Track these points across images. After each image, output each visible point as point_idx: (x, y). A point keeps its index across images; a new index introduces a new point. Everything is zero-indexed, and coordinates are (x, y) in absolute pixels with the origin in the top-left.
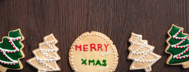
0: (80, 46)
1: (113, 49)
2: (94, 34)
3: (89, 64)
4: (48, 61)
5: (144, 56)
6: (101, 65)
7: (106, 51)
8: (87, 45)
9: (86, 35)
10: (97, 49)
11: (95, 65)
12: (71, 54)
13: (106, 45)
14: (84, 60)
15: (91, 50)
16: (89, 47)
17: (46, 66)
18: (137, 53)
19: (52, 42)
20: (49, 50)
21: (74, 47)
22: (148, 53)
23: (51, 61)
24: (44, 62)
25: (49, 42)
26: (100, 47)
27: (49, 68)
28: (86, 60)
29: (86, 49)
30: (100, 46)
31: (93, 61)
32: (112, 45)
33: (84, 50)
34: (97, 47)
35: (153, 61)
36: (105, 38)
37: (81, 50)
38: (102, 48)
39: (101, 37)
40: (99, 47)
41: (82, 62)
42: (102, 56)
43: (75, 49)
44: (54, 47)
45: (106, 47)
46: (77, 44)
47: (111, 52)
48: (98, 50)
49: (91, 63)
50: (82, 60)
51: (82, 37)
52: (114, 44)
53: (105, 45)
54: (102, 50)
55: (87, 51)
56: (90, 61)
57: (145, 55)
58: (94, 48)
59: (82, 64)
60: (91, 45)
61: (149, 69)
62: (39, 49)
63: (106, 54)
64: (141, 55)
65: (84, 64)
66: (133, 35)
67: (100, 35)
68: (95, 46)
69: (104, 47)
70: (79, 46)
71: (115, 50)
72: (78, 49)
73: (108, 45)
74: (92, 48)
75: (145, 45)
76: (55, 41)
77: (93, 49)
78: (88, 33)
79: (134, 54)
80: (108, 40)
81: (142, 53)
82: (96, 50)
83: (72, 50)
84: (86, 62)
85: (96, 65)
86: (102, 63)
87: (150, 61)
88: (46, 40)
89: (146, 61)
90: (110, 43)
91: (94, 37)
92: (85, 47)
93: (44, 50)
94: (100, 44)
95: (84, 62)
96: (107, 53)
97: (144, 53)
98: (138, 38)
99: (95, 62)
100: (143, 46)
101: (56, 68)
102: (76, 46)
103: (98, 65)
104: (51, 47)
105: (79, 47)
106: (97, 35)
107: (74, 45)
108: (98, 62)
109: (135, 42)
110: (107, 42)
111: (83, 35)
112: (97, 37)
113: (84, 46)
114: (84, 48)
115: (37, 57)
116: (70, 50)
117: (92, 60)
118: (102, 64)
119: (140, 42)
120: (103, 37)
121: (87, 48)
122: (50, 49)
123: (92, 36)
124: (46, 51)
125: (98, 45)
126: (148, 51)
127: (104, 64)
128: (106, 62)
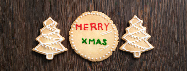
0: (81, 26)
1: (113, 28)
2: (94, 13)
3: (90, 44)
4: (53, 44)
5: (137, 41)
6: (101, 44)
7: (107, 30)
8: (87, 25)
9: (86, 14)
12: (71, 33)
13: (107, 25)
14: (84, 39)
15: (92, 30)
16: (89, 26)
17: (53, 49)
18: (132, 36)
19: (52, 25)
20: (51, 33)
21: (74, 26)
22: (143, 40)
23: (56, 43)
24: (50, 45)
25: (50, 26)
26: (101, 27)
27: (56, 50)
28: (86, 40)
29: (86, 29)
30: (100, 25)
31: (94, 40)
32: (113, 25)
33: (85, 30)
34: (97, 26)
35: (145, 49)
36: (106, 18)
37: (81, 29)
38: (102, 27)
39: (101, 16)
40: (99, 27)
41: (82, 41)
42: (102, 35)
43: (76, 28)
44: (55, 29)
45: (107, 26)
46: (77, 23)
47: (111, 31)
48: (99, 29)
49: (91, 42)
50: (83, 39)
51: (83, 16)
52: (114, 23)
53: (105, 24)
54: (102, 29)
55: (88, 30)
56: (90, 41)
57: (140, 41)
58: (95, 27)
59: (83, 43)
60: (91, 24)
61: (138, 55)
62: (41, 35)
63: (106, 33)
64: (136, 39)
65: (84, 43)
66: (135, 18)
67: (100, 15)
68: (95, 25)
69: (104, 27)
70: (79, 25)
71: (115, 30)
72: (79, 28)
74: (92, 27)
75: (143, 31)
76: (55, 23)
77: (93, 29)
78: (89, 13)
79: (130, 35)
80: (108, 20)
81: (137, 37)
82: (96, 29)
83: (73, 29)
84: (86, 41)
85: (96, 44)
86: (102, 42)
87: (142, 48)
88: (45, 24)
89: (138, 46)
90: (110, 22)
91: (94, 16)
92: (86, 26)
93: (46, 34)
94: (100, 24)
95: (84, 41)
96: (108, 32)
97: (138, 38)
98: (139, 22)
99: (96, 42)
100: (141, 32)
101: (63, 49)
102: (77, 25)
103: (98, 44)
104: (53, 30)
105: (79, 27)
106: (97, 14)
107: (74, 24)
108: (99, 41)
109: (134, 25)
110: (107, 21)
111: (83, 14)
112: (98, 16)
113: (84, 25)
114: (85, 28)
115: (41, 43)
116: (70, 29)
117: (92, 39)
119: (140, 26)
120: (103, 16)
121: (88, 27)
122: (52, 31)
123: (93, 15)
124: (49, 35)
125: (99, 24)
126: (143, 38)
127: (104, 43)
128: (106, 41)
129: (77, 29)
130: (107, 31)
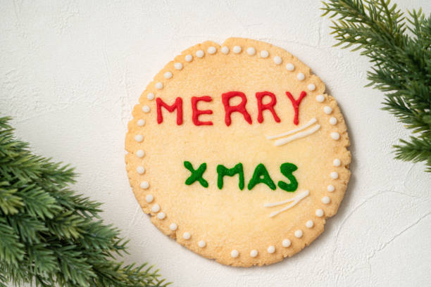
0: (179, 102)
3: (221, 185)
6: (273, 187)
7: (296, 122)
8: (208, 99)
9: (200, 53)
10: (255, 116)
11: (246, 189)
12: (135, 142)
13: (297, 97)
14: (196, 167)
15: (229, 122)
16: (218, 107)
21: (146, 109)
26: (271, 107)
28: (204, 167)
29: (202, 118)
30: (267, 100)
32: (322, 97)
33: (197, 122)
34: (252, 107)
36: (290, 67)
37: (180, 121)
38: (277, 108)
39: (269, 62)
40: (262, 108)
41: (188, 174)
42: (277, 147)
43: (155, 118)
45: (297, 104)
46: (162, 95)
47: (318, 126)
49: (226, 179)
50: (188, 165)
53: (289, 95)
54: (278, 120)
55: (210, 124)
56: (223, 172)
58: (242, 109)
59: (190, 182)
60: (227, 98)
63: (295, 138)
65: (197, 185)
67: (264, 53)
68: (245, 101)
69: (284, 108)
70: (170, 101)
72: (169, 117)
73: (304, 95)
74: (230, 111)
77: (236, 117)
82: (249, 119)
83: (141, 122)
84: (206, 176)
85: (251, 186)
86: (277, 176)
90: (311, 87)
91: (237, 64)
92: (202, 106)
94: (267, 94)
95: (196, 176)
96: (301, 130)
99: (249, 175)
102: (160, 104)
103: (262, 188)
105: (171, 109)
106: (251, 51)
107: (148, 100)
108: (261, 174)
112: (255, 62)
113: (195, 101)
114: (197, 114)
116: (132, 125)
117: (230, 165)
118: (276, 184)
121: (210, 112)
123: (229, 58)
125: (260, 96)
127: (288, 181)
128: (295, 174)
129: (160, 120)
130: (297, 128)
